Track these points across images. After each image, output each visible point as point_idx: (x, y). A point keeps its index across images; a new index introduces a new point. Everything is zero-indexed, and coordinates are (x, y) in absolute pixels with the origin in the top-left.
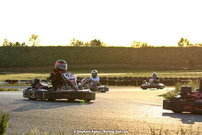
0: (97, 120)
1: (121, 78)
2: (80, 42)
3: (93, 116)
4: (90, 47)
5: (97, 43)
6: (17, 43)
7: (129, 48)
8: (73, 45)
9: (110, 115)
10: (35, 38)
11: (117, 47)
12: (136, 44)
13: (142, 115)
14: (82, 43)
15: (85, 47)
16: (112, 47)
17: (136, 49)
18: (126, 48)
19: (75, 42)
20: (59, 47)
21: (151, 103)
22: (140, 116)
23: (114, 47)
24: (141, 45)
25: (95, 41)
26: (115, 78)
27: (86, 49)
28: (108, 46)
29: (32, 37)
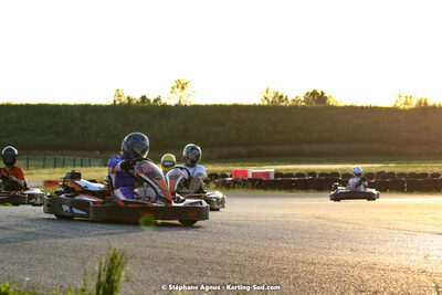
0: (318, 266)
1: (369, 175)
2: (281, 97)
3: (310, 258)
4: (303, 107)
5: (318, 98)
6: (144, 98)
7: (387, 109)
8: (266, 103)
10: (183, 88)
11: (362, 108)
12: (403, 100)
13: (417, 255)
14: (286, 99)
15: (291, 107)
16: (351, 107)
17: (404, 111)
18: (381, 108)
19: (271, 96)
20: (236, 107)
22: (413, 258)
23: (356, 107)
24: (414, 104)
25: (314, 93)
27: (294, 110)
28: (341, 103)
29: (175, 84)
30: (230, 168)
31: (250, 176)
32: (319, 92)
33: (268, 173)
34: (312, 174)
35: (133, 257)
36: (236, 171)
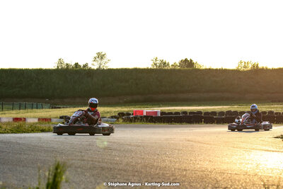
0: (188, 172)
1: (222, 113)
2: (165, 63)
3: (183, 166)
4: (179, 70)
5: (188, 63)
6: (76, 64)
7: (233, 71)
8: (155, 67)
9: (206, 165)
10: (102, 58)
11: (216, 70)
12: (243, 64)
13: (252, 164)
14: (168, 64)
15: (171, 70)
16: (210, 69)
17: (244, 72)
18: (229, 70)
19: (158, 62)
20: (136, 70)
21: (264, 148)
22: (249, 166)
23: (213, 70)
24: (250, 67)
25: (186, 60)
26: (214, 113)
27: (173, 72)
28: (203, 68)
29: (96, 55)
30: (132, 109)
31: (145, 114)
32: (189, 59)
33: (156, 112)
34: (185, 113)
35: (70, 166)
36: (136, 111)
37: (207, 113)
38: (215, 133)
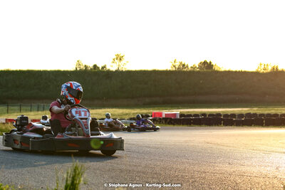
0: (208, 174)
1: (241, 115)
2: (184, 65)
3: (202, 169)
4: (198, 72)
5: (207, 65)
6: (95, 66)
7: (252, 73)
8: (174, 69)
10: (120, 59)
11: (236, 72)
12: (263, 67)
14: (187, 67)
15: (190, 72)
16: (229, 71)
17: (263, 74)
18: (248, 72)
19: (177, 65)
20: (154, 72)
22: (269, 168)
23: (232, 72)
24: (269, 69)
25: (205, 62)
26: (233, 115)
27: (192, 73)
28: (222, 70)
29: (115, 57)
30: (151, 111)
31: (164, 116)
32: (208, 62)
33: (175, 114)
34: (204, 114)
36: (155, 113)
37: (226, 116)
38: (234, 135)
